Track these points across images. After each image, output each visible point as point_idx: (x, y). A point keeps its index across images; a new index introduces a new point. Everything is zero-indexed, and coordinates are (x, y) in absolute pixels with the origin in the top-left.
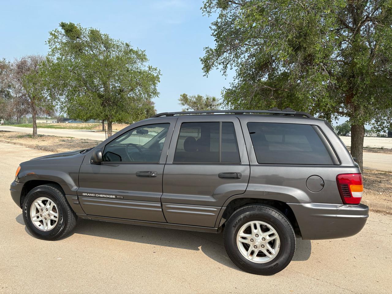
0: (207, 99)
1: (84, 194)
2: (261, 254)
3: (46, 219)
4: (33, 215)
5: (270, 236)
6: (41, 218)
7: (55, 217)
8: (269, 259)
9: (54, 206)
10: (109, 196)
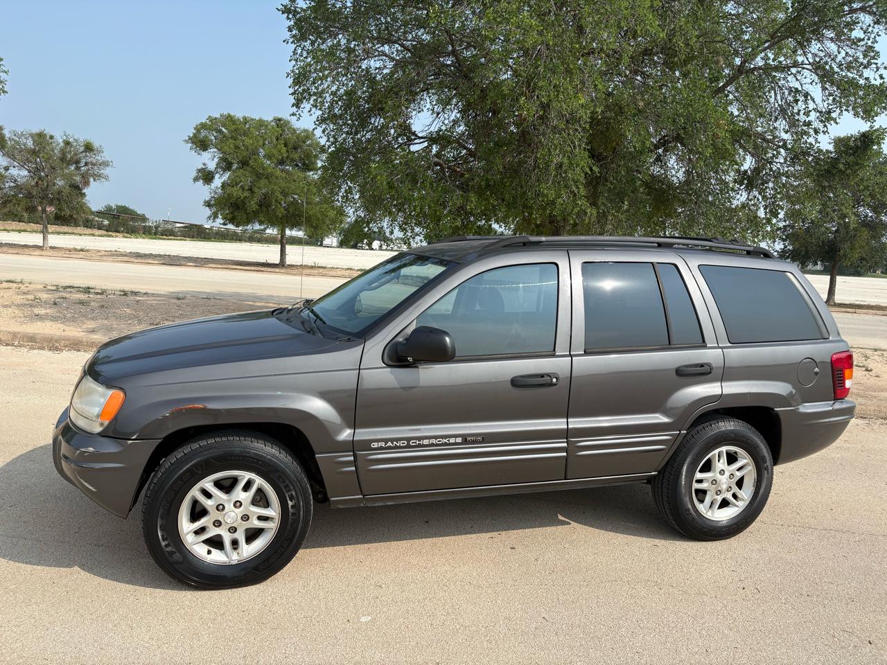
0: (67, 143)
1: (375, 445)
2: (725, 503)
3: (233, 530)
4: (186, 527)
5: (739, 469)
6: (212, 532)
7: (260, 518)
8: (737, 509)
9: (260, 491)
10: (446, 441)
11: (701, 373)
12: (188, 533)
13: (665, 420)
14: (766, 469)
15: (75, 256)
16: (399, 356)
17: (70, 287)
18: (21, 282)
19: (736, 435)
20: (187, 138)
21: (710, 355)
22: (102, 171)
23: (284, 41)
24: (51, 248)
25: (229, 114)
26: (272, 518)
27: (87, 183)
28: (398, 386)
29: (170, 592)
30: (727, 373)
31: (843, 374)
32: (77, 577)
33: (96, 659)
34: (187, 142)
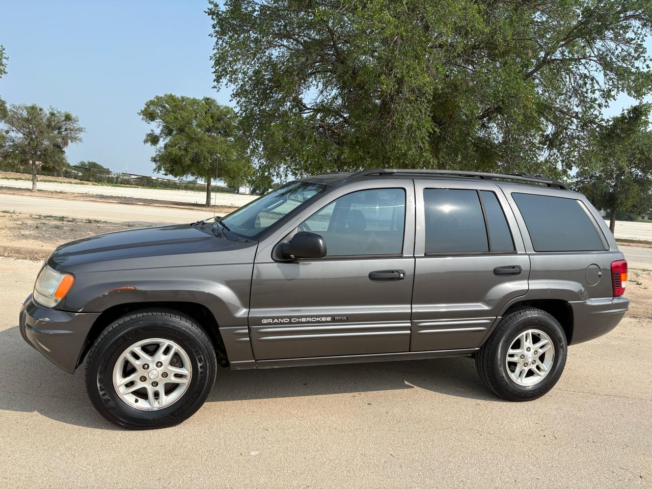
0: (52, 114)
1: (265, 321)
2: (530, 373)
3: (155, 384)
4: (119, 380)
5: (542, 347)
6: (139, 385)
7: (177, 375)
8: (539, 377)
9: (176, 355)
10: (319, 319)
11: (513, 273)
12: (120, 386)
13: (486, 308)
14: (562, 347)
15: (56, 196)
16: (284, 255)
17: (49, 216)
18: (14, 213)
19: (538, 321)
20: (140, 111)
21: (519, 260)
22: (78, 135)
23: (209, 35)
24: (38, 190)
25: (171, 94)
26: (186, 376)
27: (66, 144)
28: (284, 278)
29: (106, 431)
30: (532, 275)
31: (620, 277)
32: (36, 417)
33: (45, 479)
34: (139, 114)
